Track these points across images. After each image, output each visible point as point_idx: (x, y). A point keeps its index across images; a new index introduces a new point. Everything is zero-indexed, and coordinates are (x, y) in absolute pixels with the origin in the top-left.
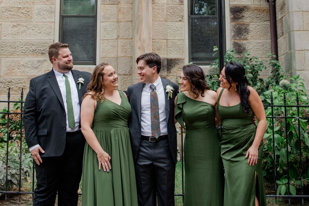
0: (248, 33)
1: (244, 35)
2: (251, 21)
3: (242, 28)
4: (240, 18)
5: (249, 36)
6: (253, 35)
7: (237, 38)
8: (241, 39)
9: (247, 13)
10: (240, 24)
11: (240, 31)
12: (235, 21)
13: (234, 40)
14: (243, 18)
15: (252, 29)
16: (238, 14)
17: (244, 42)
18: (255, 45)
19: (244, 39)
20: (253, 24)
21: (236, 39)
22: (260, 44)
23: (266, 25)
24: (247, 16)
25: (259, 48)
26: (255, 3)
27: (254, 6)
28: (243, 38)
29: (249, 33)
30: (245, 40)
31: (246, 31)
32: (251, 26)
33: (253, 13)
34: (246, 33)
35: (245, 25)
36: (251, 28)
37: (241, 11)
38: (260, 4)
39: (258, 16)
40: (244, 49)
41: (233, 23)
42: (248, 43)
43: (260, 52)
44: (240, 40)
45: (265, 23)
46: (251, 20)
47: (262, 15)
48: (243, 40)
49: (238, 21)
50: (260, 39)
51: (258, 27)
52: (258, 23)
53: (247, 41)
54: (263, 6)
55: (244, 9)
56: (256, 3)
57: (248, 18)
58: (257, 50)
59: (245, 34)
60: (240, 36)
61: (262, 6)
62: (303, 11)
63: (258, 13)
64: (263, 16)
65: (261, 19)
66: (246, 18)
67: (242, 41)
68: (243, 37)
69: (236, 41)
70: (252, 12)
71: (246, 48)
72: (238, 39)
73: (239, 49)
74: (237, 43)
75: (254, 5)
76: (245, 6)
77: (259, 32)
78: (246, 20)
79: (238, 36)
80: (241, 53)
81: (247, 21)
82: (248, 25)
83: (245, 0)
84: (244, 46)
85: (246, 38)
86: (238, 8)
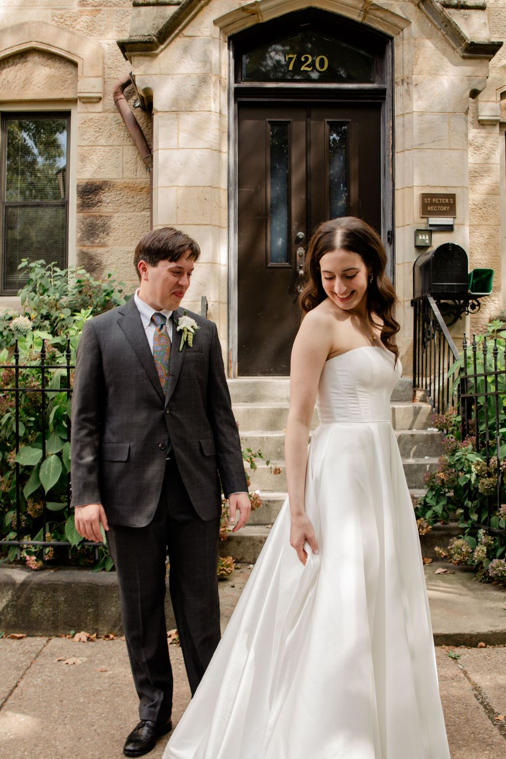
0: (108, 234)
1: (101, 238)
2: (116, 211)
3: (96, 225)
4: (95, 205)
5: (110, 240)
6: (117, 237)
7: (87, 243)
8: (94, 244)
9: (108, 194)
10: (94, 216)
11: (92, 231)
12: (84, 211)
13: (80, 248)
14: (99, 204)
15: (117, 226)
16: (90, 196)
17: (100, 250)
18: (121, 257)
19: (100, 245)
20: (119, 217)
21: (84, 246)
23: (144, 216)
24: (108, 201)
25: (128, 262)
26: (125, 174)
27: (123, 180)
28: (99, 243)
29: (110, 234)
30: (101, 246)
31: (105, 229)
32: (115, 219)
33: (120, 194)
34: (105, 233)
35: (104, 218)
36: (114, 224)
37: (97, 191)
38: (134, 177)
39: (130, 200)
40: (100, 264)
41: (81, 214)
42: (107, 252)
43: (129, 269)
44: (92, 247)
45: (144, 213)
46: (116, 208)
47: (138, 197)
48: (98, 246)
50: (131, 245)
51: (130, 222)
52: (128, 214)
53: (106, 249)
54: (141, 180)
55: (104, 187)
56: (128, 174)
57: (110, 205)
58: (123, 265)
59: (101, 235)
60: (92, 239)
61: (138, 181)
62: (178, 186)
63: (129, 194)
64: (139, 199)
65: (134, 206)
67: (95, 249)
68: (97, 241)
69: (85, 249)
70: (118, 192)
71: (104, 262)
72: (90, 244)
73: (91, 264)
74: (86, 253)
75: (123, 178)
76: (105, 181)
77: (130, 232)
78: (106, 209)
79: (88, 239)
80: (94, 271)
82: (110, 217)
83: (106, 170)
84: (99, 258)
85: (105, 243)
86: (92, 185)
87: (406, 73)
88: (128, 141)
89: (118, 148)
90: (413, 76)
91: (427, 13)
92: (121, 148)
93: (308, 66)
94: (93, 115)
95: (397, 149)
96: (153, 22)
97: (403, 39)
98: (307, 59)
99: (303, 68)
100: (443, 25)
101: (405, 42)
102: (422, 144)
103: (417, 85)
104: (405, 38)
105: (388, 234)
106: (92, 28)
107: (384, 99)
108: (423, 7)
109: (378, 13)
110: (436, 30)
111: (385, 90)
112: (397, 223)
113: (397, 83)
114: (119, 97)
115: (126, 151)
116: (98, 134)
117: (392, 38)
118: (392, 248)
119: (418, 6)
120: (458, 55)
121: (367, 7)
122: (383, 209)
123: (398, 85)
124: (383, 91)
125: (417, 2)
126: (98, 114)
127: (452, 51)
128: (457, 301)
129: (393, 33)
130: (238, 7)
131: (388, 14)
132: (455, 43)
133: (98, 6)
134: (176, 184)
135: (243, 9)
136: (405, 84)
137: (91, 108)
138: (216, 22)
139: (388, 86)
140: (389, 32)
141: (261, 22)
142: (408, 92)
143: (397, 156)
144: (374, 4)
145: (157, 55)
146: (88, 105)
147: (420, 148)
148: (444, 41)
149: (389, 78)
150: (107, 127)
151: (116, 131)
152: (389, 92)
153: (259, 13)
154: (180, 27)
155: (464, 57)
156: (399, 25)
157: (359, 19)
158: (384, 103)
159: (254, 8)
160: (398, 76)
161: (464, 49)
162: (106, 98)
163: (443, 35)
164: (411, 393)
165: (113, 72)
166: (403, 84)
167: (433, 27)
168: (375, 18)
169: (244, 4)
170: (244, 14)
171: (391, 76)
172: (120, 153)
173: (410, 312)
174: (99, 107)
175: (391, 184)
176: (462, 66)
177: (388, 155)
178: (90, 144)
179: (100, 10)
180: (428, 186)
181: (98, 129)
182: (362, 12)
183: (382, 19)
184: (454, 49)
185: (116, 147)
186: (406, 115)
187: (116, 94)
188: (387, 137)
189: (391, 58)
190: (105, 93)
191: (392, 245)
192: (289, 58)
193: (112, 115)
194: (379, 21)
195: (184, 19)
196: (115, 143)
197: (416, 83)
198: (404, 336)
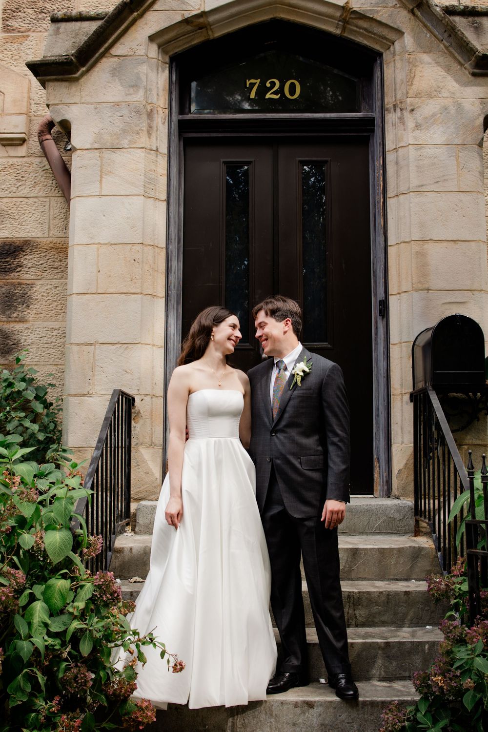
0: (28, 306)
1: (19, 311)
2: (39, 277)
3: (15, 294)
4: (14, 270)
5: (30, 314)
6: (39, 310)
7: (3, 317)
8: (10, 319)
9: (31, 257)
10: (12, 284)
11: (10, 302)
14: (18, 270)
15: (39, 296)
16: (8, 260)
17: (18, 326)
18: (44, 335)
19: (17, 319)
20: (42, 285)
22: (55, 333)
24: (30, 265)
25: (52, 342)
26: (51, 232)
27: (50, 239)
28: (16, 317)
29: (31, 307)
30: (20, 321)
31: (25, 299)
32: (38, 287)
33: (45, 256)
34: (24, 306)
35: (24, 286)
36: (36, 294)
37: (16, 254)
38: (63, 235)
39: (56, 264)
40: (17, 344)
42: (27, 328)
43: (53, 351)
44: (8, 322)
46: (39, 273)
48: (15, 321)
49: (7, 277)
50: (57, 320)
51: (56, 292)
52: (54, 282)
53: (26, 325)
55: (25, 247)
56: (55, 232)
57: (32, 269)
58: (46, 345)
59: (20, 307)
60: (8, 313)
62: (100, 243)
63: (56, 257)
65: (62, 271)
66: (26, 269)
67: (12, 325)
68: (15, 315)
70: (43, 254)
71: (22, 341)
72: (5, 319)
73: (5, 344)
74: (0, 331)
75: (49, 237)
76: (27, 241)
77: (56, 304)
78: (26, 276)
79: (4, 313)
80: (8, 353)
81: (28, 276)
82: (32, 286)
83: (28, 227)
84: (15, 337)
85: (24, 317)
86: (11, 245)
87: (399, 96)
88: (57, 191)
89: (44, 199)
90: (408, 99)
91: (424, 20)
92: (47, 200)
93: (275, 93)
94: (15, 160)
95: (390, 193)
96: (74, 40)
97: (394, 54)
98: (273, 84)
99: (268, 96)
100: (446, 35)
101: (397, 58)
102: (422, 186)
103: (413, 110)
104: (397, 53)
105: (380, 305)
106: (17, 57)
107: (373, 131)
108: (419, 14)
109: (361, 23)
110: (436, 42)
111: (373, 119)
112: (392, 289)
113: (387, 110)
114: (44, 138)
115: (53, 203)
116: (20, 184)
117: (380, 55)
118: (385, 323)
119: (412, 12)
120: (467, 73)
121: (346, 16)
122: (374, 272)
123: (389, 112)
124: (372, 121)
125: (411, 7)
126: (21, 159)
127: (459, 67)
128: (470, 394)
129: (382, 48)
130: (179, 19)
131: (374, 25)
132: (462, 57)
133: (25, 32)
134: (97, 242)
135: (186, 21)
136: (398, 110)
137: (12, 151)
138: (152, 38)
139: (376, 115)
140: (377, 47)
141: (211, 37)
142: (402, 119)
143: (391, 203)
144: (355, 12)
145: (77, 80)
146: (8, 148)
147: (419, 192)
148: (447, 56)
149: (378, 104)
150: (31, 174)
151: (42, 179)
152: (378, 122)
153: (208, 27)
154: (106, 45)
155: (474, 75)
156: (389, 37)
157: (338, 32)
158: (373, 136)
159: (201, 20)
160: (389, 100)
161: (473, 64)
162: (31, 139)
163: (446, 48)
164: (412, 523)
165: (41, 108)
166: (395, 110)
167: (433, 38)
168: (358, 30)
169: (188, 15)
170: (189, 28)
171: (380, 101)
172: (47, 207)
173: (409, 409)
174: (22, 151)
175: (382, 239)
176: (473, 85)
177: (379, 202)
178: (10, 195)
179: (28, 36)
180: (431, 240)
181: (20, 177)
182: (340, 23)
183: (365, 29)
184: (461, 65)
185: (41, 199)
186: (400, 151)
187: (41, 134)
188: (376, 179)
189: (379, 79)
190: (30, 134)
191: (385, 319)
192: (250, 84)
193: (38, 160)
194: (362, 33)
195: (112, 34)
196: (40, 194)
197: (412, 107)
198: (402, 442)
